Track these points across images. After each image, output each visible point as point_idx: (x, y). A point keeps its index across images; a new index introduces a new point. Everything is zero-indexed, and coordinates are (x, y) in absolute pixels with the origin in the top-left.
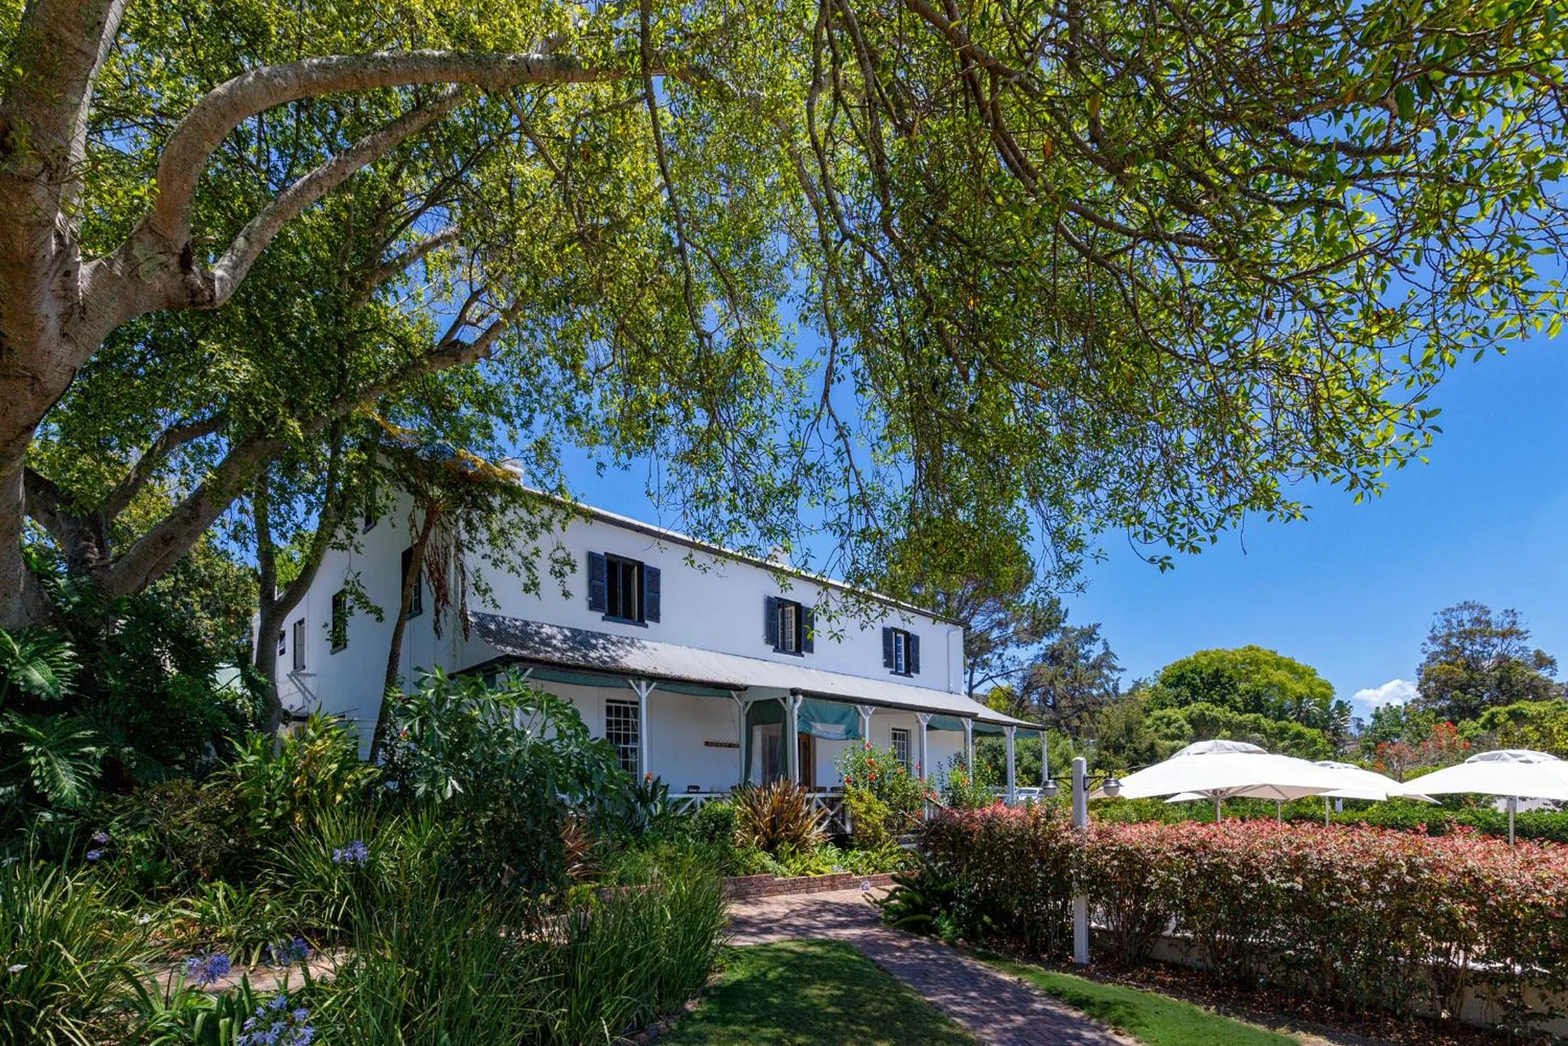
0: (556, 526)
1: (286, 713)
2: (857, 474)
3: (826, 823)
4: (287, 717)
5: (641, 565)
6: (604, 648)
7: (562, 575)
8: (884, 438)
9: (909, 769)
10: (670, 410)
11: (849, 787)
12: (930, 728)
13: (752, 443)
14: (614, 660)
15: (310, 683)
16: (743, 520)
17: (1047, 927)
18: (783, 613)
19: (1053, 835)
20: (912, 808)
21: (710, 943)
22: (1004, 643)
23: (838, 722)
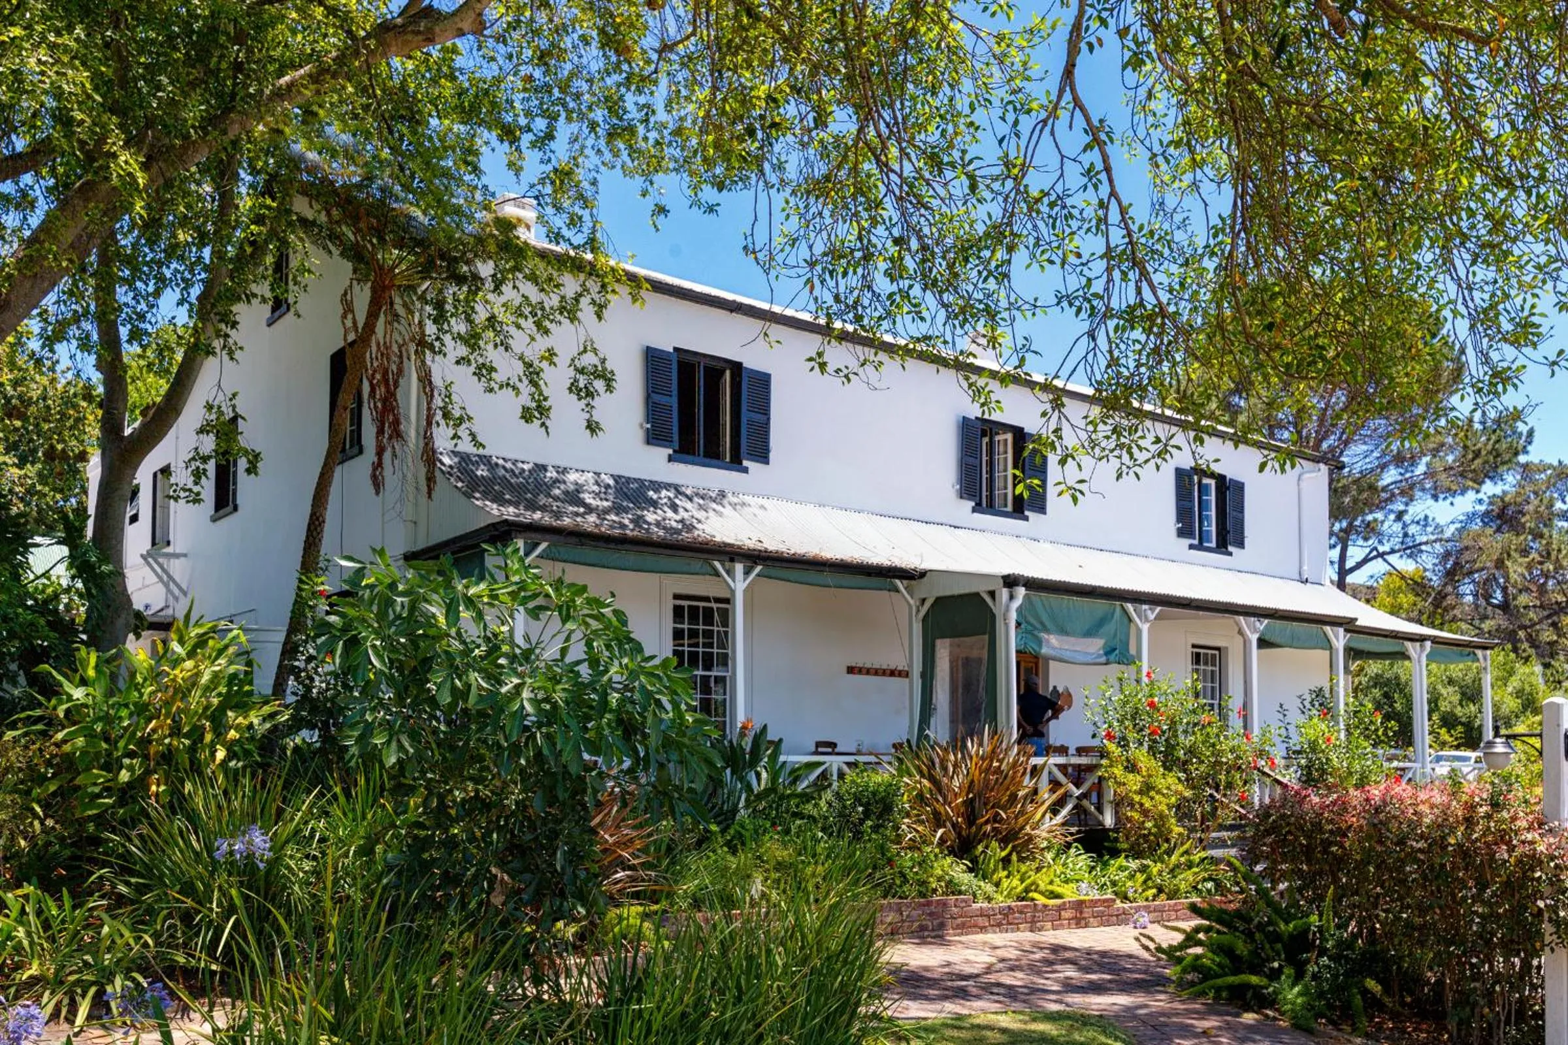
0: (586, 311)
1: (138, 615)
2: (1123, 211)
3: (1065, 812)
4: (140, 623)
5: (737, 367)
6: (674, 508)
7: (590, 394)
8: (1177, 144)
9: (1223, 716)
10: (791, 110)
11: (1112, 747)
12: (1263, 643)
13: (935, 161)
14: (690, 528)
15: (177, 568)
16: (916, 291)
17: (1491, 1004)
18: (991, 444)
19: (1503, 837)
20: (1230, 785)
21: (854, 1013)
22: (1408, 491)
23: (1089, 633)
